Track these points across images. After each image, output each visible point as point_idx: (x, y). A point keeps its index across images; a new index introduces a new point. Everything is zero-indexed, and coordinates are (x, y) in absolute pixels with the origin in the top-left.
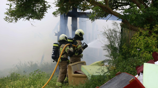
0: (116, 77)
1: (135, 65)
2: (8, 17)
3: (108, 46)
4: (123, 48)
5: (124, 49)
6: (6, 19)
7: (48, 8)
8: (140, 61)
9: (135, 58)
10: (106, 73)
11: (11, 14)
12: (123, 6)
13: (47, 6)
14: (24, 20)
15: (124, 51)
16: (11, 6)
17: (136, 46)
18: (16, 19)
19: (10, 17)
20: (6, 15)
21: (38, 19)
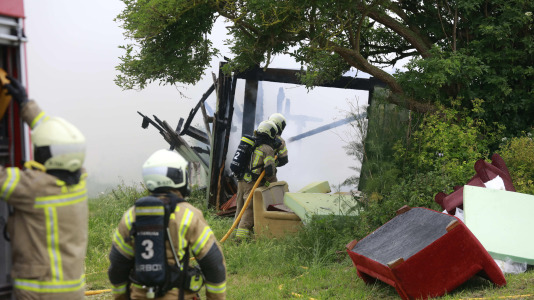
0: (399, 218)
1: (429, 189)
2: (123, 75)
3: (358, 146)
4: (395, 151)
5: (399, 154)
6: (119, 81)
7: (213, 57)
8: (440, 180)
9: (430, 174)
10: (353, 209)
11: (130, 71)
12: (381, 55)
13: (211, 51)
14: (163, 83)
15: (397, 157)
16: (129, 51)
17: (429, 144)
18: (142, 82)
19: (127, 78)
20: (119, 73)
21: (189, 82)
